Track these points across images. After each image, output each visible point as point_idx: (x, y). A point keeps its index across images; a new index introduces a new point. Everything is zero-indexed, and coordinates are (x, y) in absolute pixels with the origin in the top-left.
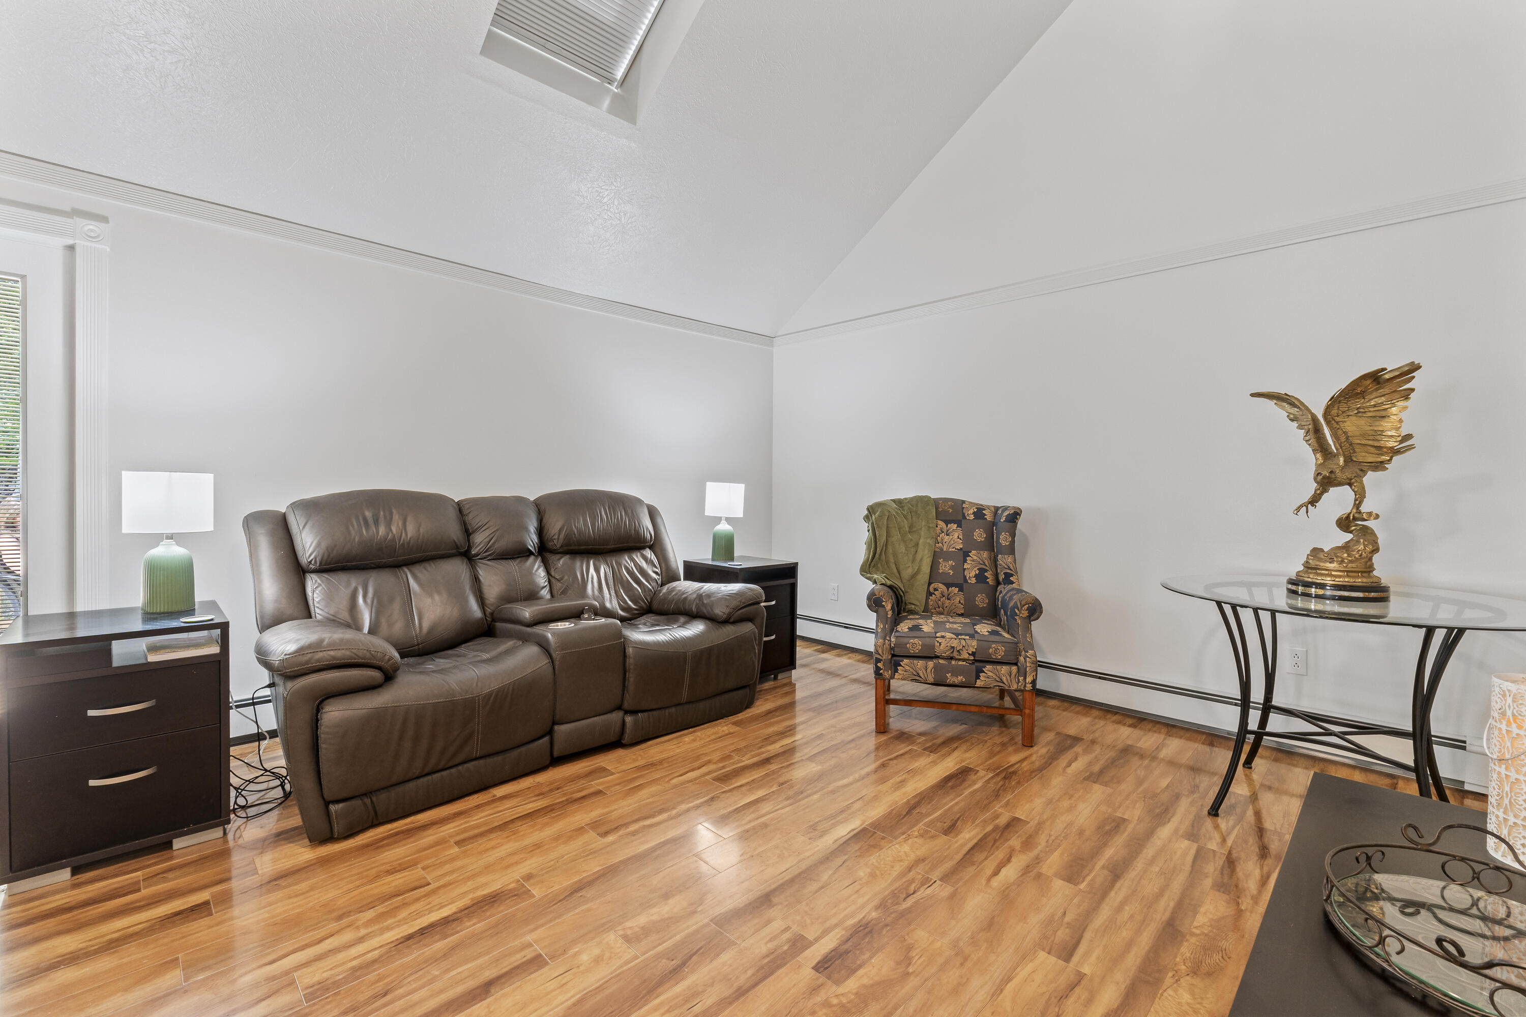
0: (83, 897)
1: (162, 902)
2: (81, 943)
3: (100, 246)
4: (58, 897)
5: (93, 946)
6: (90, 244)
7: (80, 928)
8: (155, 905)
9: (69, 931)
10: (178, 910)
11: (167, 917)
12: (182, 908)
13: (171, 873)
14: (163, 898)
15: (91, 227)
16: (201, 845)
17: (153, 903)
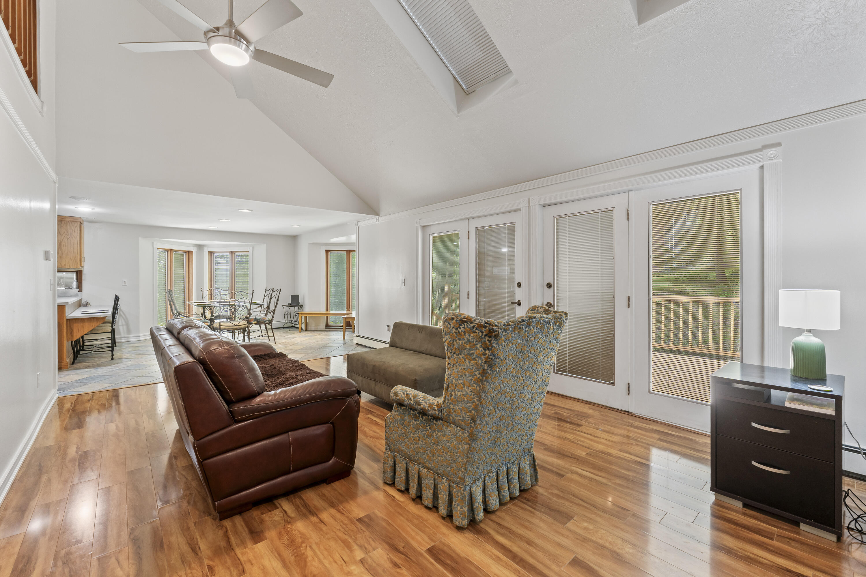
0: (745, 522)
1: (782, 556)
2: (735, 546)
3: (777, 161)
4: (734, 514)
5: (740, 552)
6: (771, 162)
7: (737, 538)
8: (778, 555)
9: (732, 535)
10: (790, 568)
11: (781, 567)
12: (793, 569)
13: (794, 542)
14: (783, 554)
15: (771, 152)
16: (820, 538)
17: (777, 553)
